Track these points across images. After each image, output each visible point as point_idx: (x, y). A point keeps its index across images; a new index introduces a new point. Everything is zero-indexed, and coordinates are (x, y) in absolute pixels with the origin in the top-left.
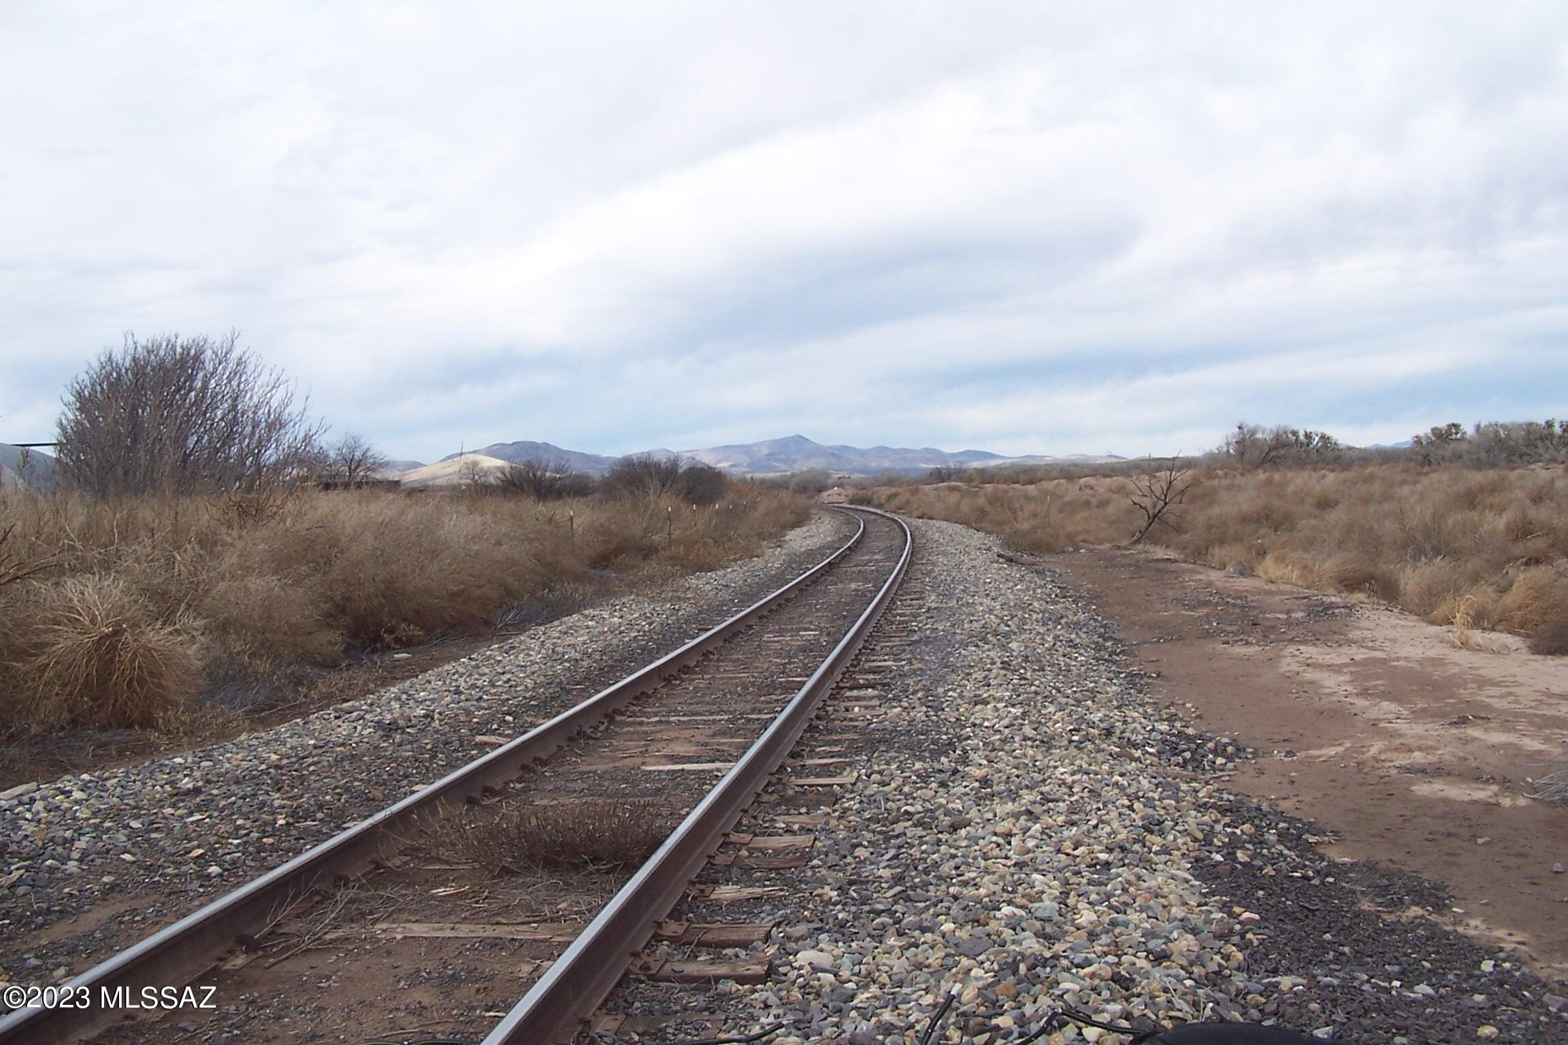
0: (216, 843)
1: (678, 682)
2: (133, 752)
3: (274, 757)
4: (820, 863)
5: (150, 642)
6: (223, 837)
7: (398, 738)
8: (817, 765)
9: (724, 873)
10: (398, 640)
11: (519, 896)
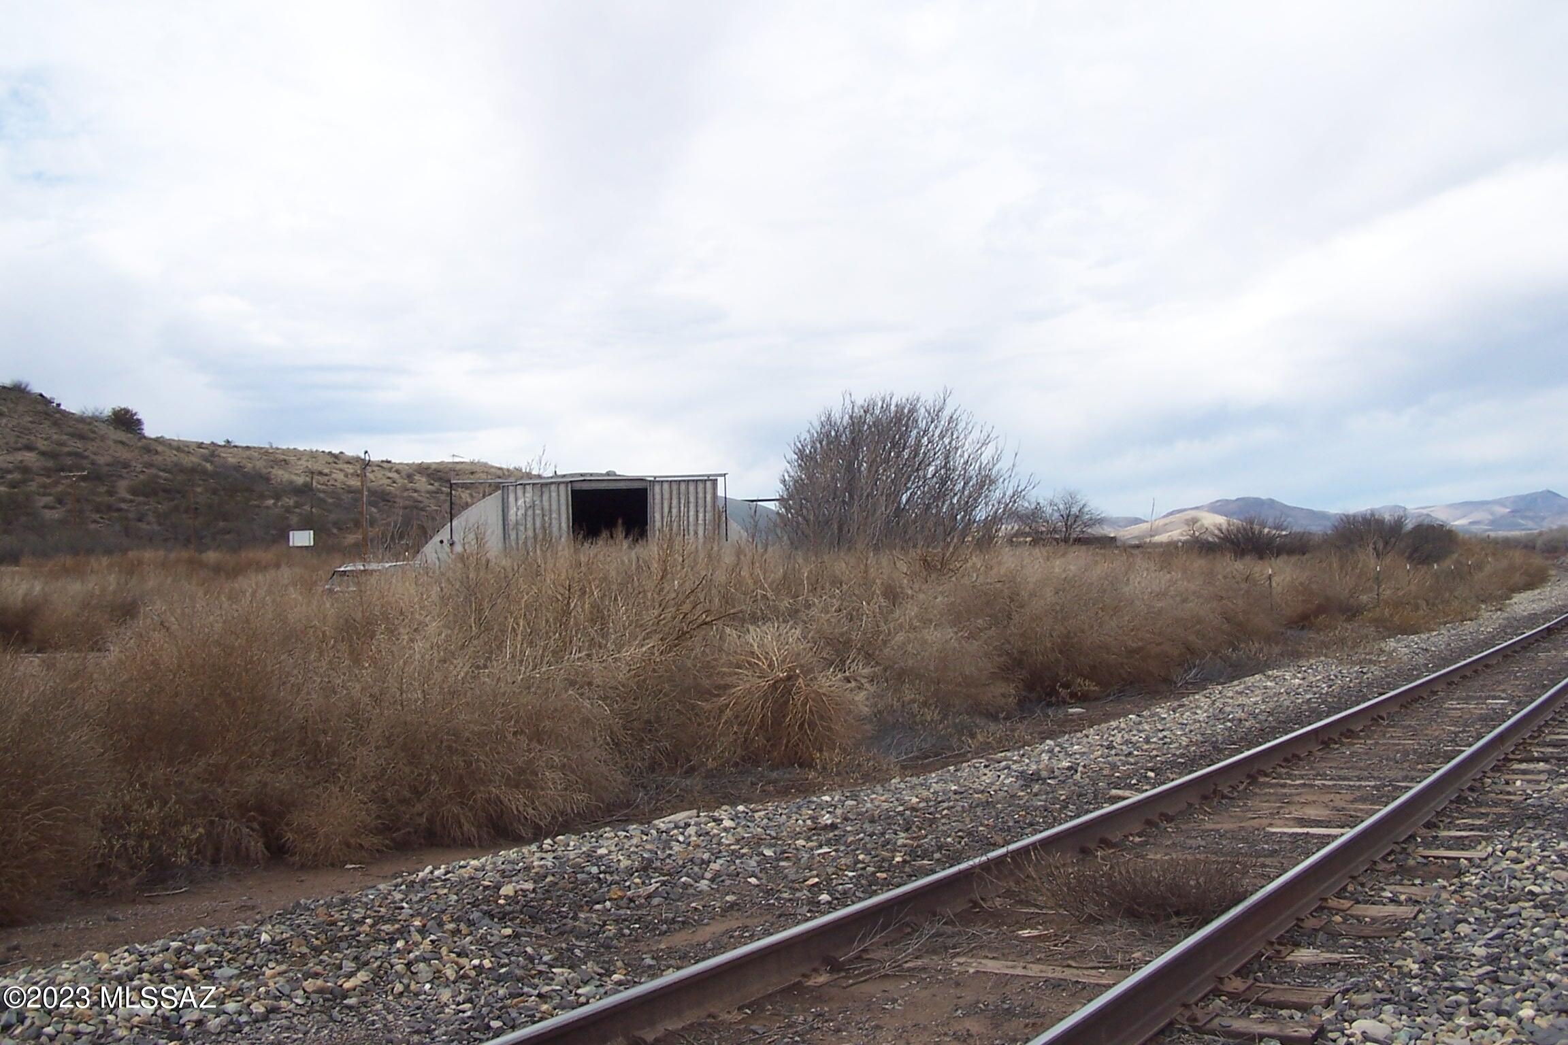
0: (833, 874)
1: (1337, 746)
2: (798, 790)
3: (915, 800)
4: (1414, 935)
5: (820, 687)
6: (841, 869)
7: (1036, 788)
8: (1451, 837)
9: (1309, 937)
10: (1073, 695)
11: (1098, 942)
